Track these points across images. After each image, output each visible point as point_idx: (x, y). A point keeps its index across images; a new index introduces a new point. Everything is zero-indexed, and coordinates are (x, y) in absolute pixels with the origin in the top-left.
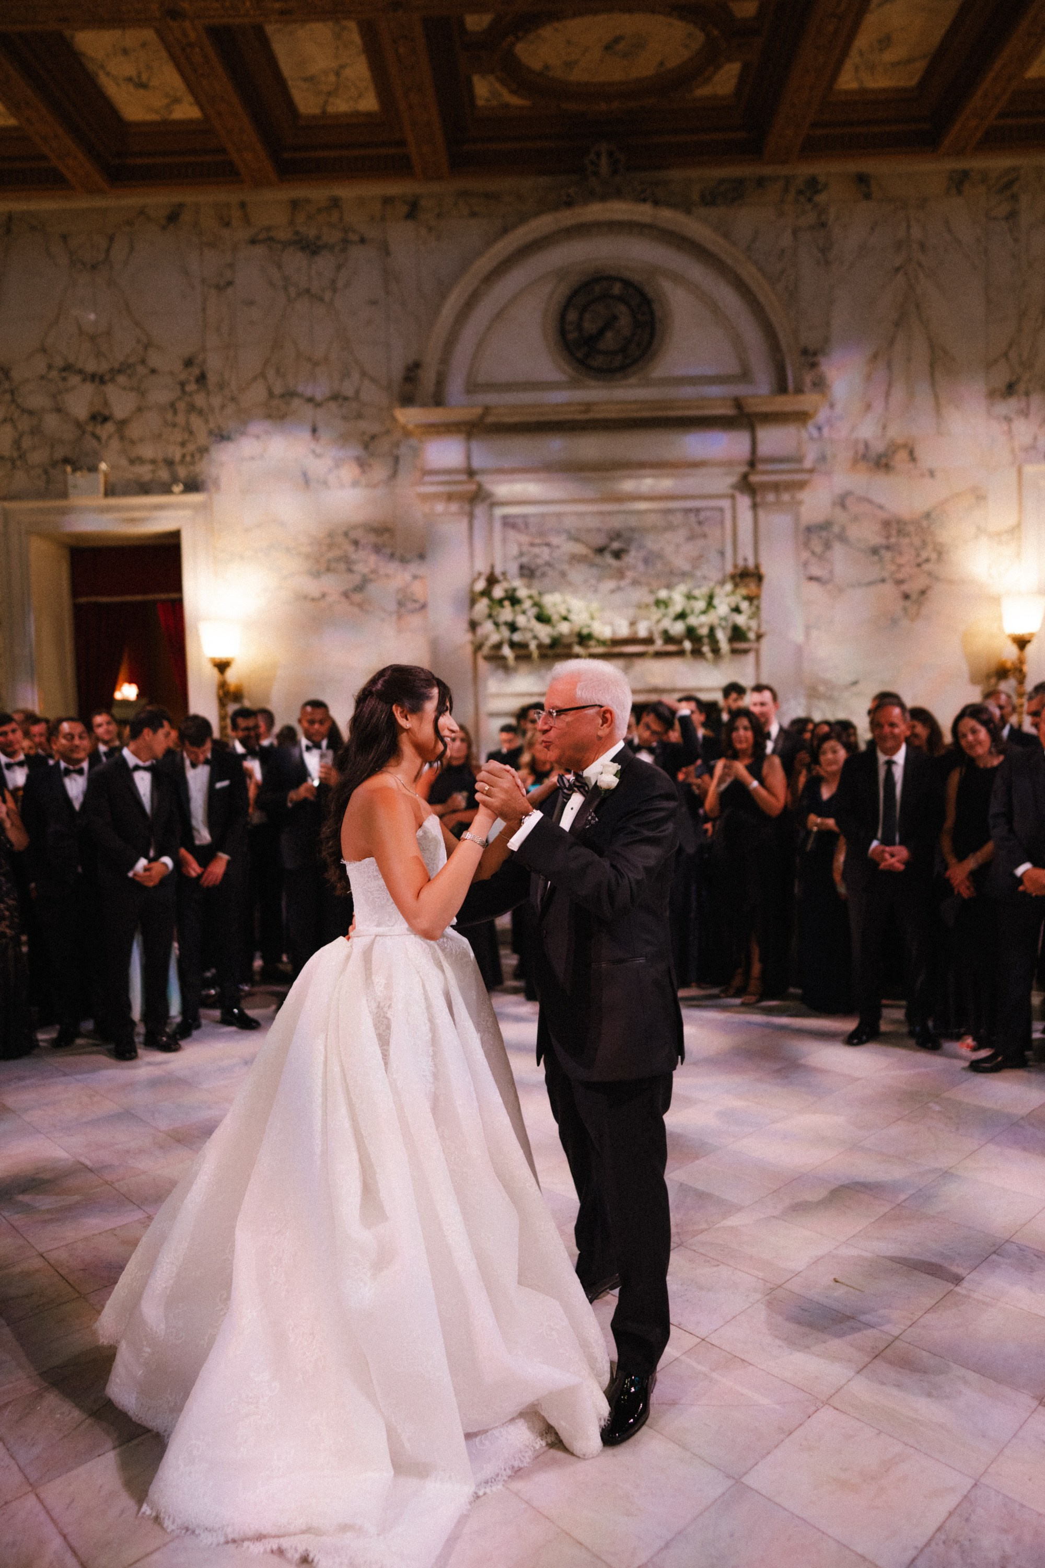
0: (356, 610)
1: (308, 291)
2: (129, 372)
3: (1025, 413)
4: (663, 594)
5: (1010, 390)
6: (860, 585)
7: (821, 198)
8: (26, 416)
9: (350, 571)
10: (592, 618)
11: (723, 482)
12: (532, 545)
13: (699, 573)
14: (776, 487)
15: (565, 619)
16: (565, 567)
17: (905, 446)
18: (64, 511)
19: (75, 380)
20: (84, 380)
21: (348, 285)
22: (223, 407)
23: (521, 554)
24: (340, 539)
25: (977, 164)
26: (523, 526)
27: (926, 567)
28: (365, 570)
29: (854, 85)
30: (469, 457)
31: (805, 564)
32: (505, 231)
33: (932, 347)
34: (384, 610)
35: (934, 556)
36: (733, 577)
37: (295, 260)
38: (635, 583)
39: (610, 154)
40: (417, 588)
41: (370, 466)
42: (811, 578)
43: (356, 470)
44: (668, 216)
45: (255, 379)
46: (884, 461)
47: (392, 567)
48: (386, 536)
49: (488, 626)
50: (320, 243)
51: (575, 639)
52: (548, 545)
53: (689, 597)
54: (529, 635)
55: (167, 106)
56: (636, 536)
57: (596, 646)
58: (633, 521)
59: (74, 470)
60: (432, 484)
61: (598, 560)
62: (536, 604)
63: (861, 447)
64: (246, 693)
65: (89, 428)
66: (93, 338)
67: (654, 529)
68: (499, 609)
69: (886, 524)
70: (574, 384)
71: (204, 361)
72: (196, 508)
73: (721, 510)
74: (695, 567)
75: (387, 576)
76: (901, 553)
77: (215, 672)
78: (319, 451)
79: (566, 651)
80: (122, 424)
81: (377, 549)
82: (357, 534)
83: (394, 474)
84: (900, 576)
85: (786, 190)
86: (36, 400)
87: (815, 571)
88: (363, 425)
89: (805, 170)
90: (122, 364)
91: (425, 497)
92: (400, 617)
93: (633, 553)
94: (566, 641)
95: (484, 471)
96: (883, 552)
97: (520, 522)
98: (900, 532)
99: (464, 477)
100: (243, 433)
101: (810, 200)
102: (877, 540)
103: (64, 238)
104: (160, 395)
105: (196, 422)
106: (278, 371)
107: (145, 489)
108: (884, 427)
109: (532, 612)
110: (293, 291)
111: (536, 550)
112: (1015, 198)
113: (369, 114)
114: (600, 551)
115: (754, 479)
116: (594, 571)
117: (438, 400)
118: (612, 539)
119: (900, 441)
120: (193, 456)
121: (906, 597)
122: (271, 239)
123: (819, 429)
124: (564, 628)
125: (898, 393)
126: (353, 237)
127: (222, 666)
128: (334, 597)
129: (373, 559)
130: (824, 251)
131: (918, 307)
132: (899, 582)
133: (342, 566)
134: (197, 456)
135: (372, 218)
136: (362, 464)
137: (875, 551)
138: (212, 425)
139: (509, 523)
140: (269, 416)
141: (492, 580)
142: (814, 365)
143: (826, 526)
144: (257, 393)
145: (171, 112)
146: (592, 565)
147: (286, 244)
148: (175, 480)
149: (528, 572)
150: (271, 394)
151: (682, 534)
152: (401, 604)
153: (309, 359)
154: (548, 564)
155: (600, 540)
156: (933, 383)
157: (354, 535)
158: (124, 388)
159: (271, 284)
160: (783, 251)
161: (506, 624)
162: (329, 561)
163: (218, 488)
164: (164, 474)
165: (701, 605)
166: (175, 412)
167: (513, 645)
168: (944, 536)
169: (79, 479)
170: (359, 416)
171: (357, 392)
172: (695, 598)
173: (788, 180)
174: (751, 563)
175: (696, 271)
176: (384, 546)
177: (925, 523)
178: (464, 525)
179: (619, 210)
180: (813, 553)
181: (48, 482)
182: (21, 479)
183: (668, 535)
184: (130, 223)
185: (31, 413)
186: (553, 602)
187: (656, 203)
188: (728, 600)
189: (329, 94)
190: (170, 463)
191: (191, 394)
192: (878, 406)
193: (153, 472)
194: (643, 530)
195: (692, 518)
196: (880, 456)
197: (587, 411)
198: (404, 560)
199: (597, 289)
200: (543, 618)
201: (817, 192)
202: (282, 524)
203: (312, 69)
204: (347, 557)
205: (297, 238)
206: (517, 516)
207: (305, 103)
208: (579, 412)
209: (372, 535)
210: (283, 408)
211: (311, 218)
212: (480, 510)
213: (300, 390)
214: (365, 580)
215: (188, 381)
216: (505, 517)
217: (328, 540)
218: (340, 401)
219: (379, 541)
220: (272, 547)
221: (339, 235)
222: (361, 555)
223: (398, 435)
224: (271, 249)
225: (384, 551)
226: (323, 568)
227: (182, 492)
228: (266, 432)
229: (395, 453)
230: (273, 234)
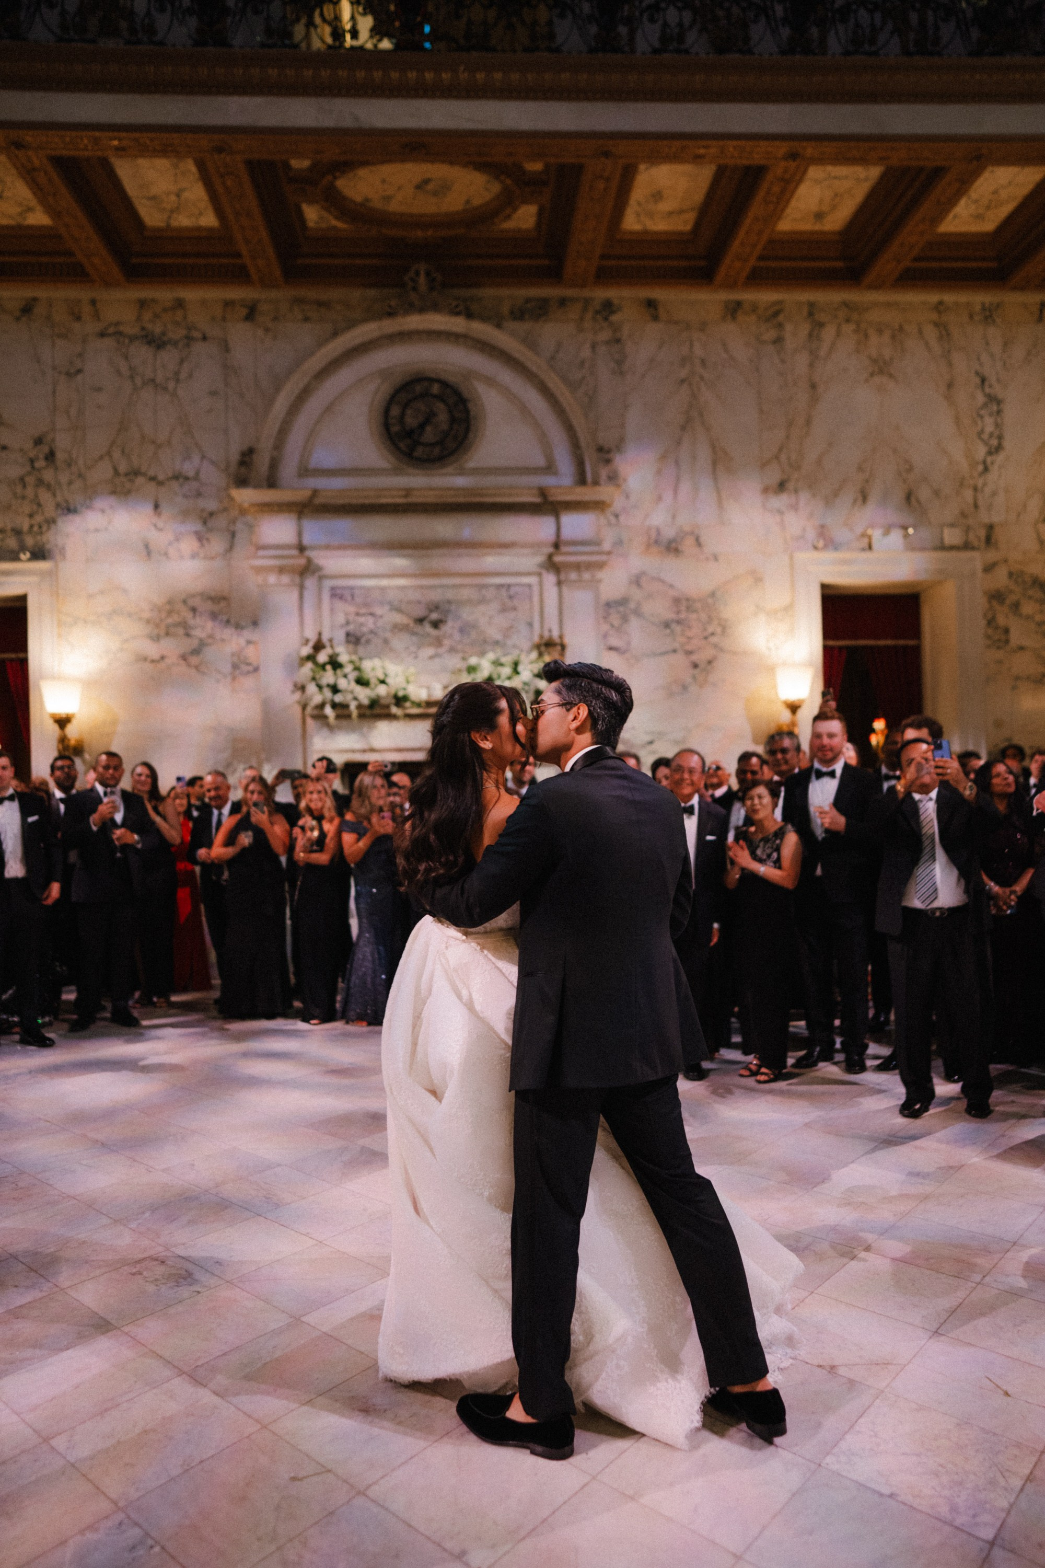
0: (193, 671)
1: (153, 380)
3: (795, 508)
4: (473, 661)
5: (781, 486)
6: (655, 655)
7: (614, 318)
9: (188, 635)
10: (408, 682)
11: (531, 561)
12: (358, 614)
13: (509, 643)
14: (578, 567)
15: (383, 682)
16: (388, 635)
17: (692, 533)
21: (190, 376)
22: (70, 483)
23: (348, 623)
24: (179, 606)
25: (748, 296)
26: (349, 598)
27: (713, 640)
28: (203, 635)
29: (637, 227)
30: (300, 534)
31: (605, 636)
32: (335, 334)
33: (713, 447)
34: (219, 672)
35: (719, 630)
36: (538, 647)
37: (141, 353)
38: (452, 650)
39: (428, 274)
40: (250, 652)
41: (208, 540)
42: (611, 648)
43: (195, 544)
44: (479, 328)
45: (101, 458)
46: (674, 545)
47: (228, 633)
48: (223, 604)
49: (312, 688)
50: (165, 338)
51: (393, 701)
52: (372, 614)
53: (497, 663)
54: (349, 697)
55: (20, 214)
56: (453, 607)
57: (412, 707)
58: (450, 595)
60: (264, 557)
61: (418, 629)
63: (653, 535)
64: (86, 747)
67: (469, 602)
68: (321, 673)
69: (677, 601)
70: (396, 471)
71: (53, 440)
72: (42, 574)
73: (529, 586)
74: (506, 636)
75: (223, 640)
76: (690, 627)
77: (56, 727)
78: (160, 525)
79: (386, 711)
81: (214, 616)
82: (196, 602)
83: (231, 548)
84: (688, 648)
85: (585, 309)
87: (614, 642)
88: (202, 503)
89: (601, 294)
91: (259, 570)
92: (234, 679)
93: (450, 623)
94: (383, 702)
95: (313, 548)
96: (674, 626)
97: (347, 593)
98: (688, 608)
99: (295, 552)
100: (89, 507)
101: (606, 319)
102: (670, 615)
104: (10, 470)
105: (44, 495)
106: (123, 452)
108: (674, 517)
109: (353, 676)
110: (138, 381)
111: (361, 619)
112: (780, 326)
113: (210, 229)
114: (420, 621)
115: (558, 559)
116: (414, 639)
117: (272, 483)
118: (431, 611)
119: (687, 528)
120: (40, 527)
121: (695, 666)
122: (120, 333)
123: (617, 516)
124: (382, 690)
125: (685, 487)
126: (196, 334)
127: (62, 722)
128: (172, 659)
129: (210, 625)
130: (620, 363)
131: (701, 415)
132: (689, 653)
133: (181, 631)
134: (44, 528)
135: (213, 319)
136: (200, 538)
137: (667, 625)
138: (59, 499)
139: (336, 594)
140: (113, 493)
141: (318, 647)
142: (608, 461)
143: (623, 601)
144: (103, 471)
145: (25, 219)
146: (414, 633)
147: (132, 339)
148: (23, 548)
149: (353, 639)
150: (116, 472)
151: (494, 606)
152: (235, 666)
153: (153, 442)
154: (372, 632)
155: (420, 612)
156: (715, 479)
157: (191, 602)
159: (118, 372)
160: (582, 363)
161: (328, 686)
162: (168, 627)
163: (64, 557)
164: (12, 543)
165: (507, 671)
166: (24, 486)
167: (334, 706)
168: (728, 612)
170: (199, 495)
171: (197, 473)
172: (502, 665)
173: (587, 302)
174: (555, 634)
175: (506, 376)
176: (221, 613)
177: (710, 601)
178: (295, 595)
179: (438, 321)
180: (612, 626)
183: (482, 608)
186: (372, 667)
187: (470, 316)
188: (530, 667)
189: (172, 211)
190: (18, 532)
191: (39, 470)
192: (668, 496)
193: (3, 540)
194: (460, 603)
195: (504, 592)
196: (670, 542)
197: (406, 496)
198: (238, 627)
199: (418, 388)
200: (362, 682)
201: (613, 312)
202: (125, 591)
203: (154, 191)
204: (185, 623)
205: (143, 333)
206: (344, 588)
207: (151, 217)
208: (400, 497)
209: (210, 602)
210: (128, 485)
211: (156, 316)
212: (310, 583)
213: (143, 469)
214: (202, 644)
215: (37, 458)
216: (333, 589)
217: (168, 607)
218: (181, 480)
219: (216, 608)
220: (114, 612)
221: (182, 332)
222: (198, 621)
223: (234, 513)
224: (118, 342)
225: (220, 617)
226: (162, 633)
227: (30, 560)
228: (111, 507)
229: (231, 528)
230: (121, 328)
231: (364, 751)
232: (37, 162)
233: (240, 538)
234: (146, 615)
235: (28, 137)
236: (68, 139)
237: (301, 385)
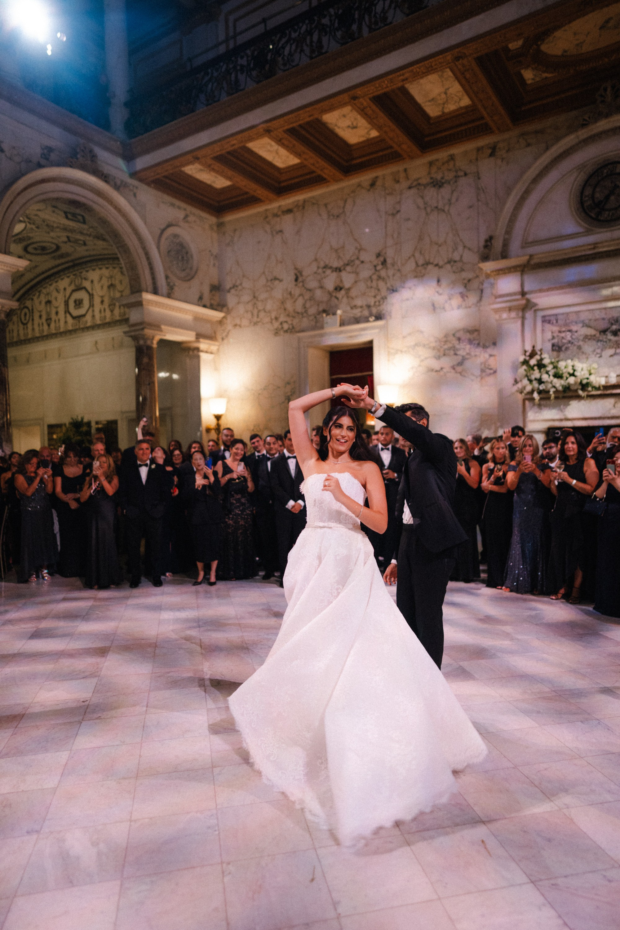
0: (459, 375)
1: (436, 208)
2: (352, 264)
8: (308, 292)
9: (456, 354)
10: (590, 374)
12: (560, 332)
15: (573, 375)
16: (581, 343)
18: (322, 335)
19: (328, 272)
20: (332, 271)
21: (457, 200)
22: (394, 275)
23: (553, 338)
24: (451, 338)
26: (555, 322)
28: (464, 354)
30: (522, 285)
32: (547, 149)
34: (474, 375)
37: (431, 193)
39: (613, 88)
40: (492, 362)
41: (467, 297)
43: (460, 299)
45: (409, 258)
47: (478, 351)
48: (476, 333)
49: (525, 381)
50: (443, 181)
51: (580, 387)
52: (570, 331)
54: (550, 386)
55: (366, 134)
57: (593, 390)
59: (327, 315)
60: (501, 302)
61: (603, 337)
62: (555, 367)
65: (334, 294)
66: (336, 251)
68: (532, 372)
70: (588, 232)
71: (385, 253)
72: (381, 328)
75: (476, 356)
78: (441, 292)
79: (574, 394)
80: (349, 289)
81: (470, 342)
82: (460, 334)
83: (481, 299)
86: (312, 284)
88: (464, 275)
90: (348, 261)
91: (496, 311)
92: (482, 378)
94: (573, 388)
95: (531, 292)
97: (552, 318)
99: (519, 297)
100: (403, 287)
103: (326, 205)
104: (365, 273)
105: (381, 284)
106: (421, 253)
107: (357, 321)
109: (552, 372)
110: (429, 210)
111: (563, 335)
113: (466, 107)
114: (604, 331)
116: (599, 344)
117: (504, 255)
118: (612, 324)
120: (379, 302)
122: (419, 184)
124: (572, 380)
126: (461, 174)
128: (447, 369)
129: (468, 346)
133: (452, 352)
134: (381, 303)
135: (471, 161)
136: (463, 296)
138: (389, 285)
139: (546, 320)
140: (416, 277)
141: (532, 355)
144: (411, 265)
145: (370, 135)
146: (599, 341)
147: (425, 186)
148: (371, 315)
149: (557, 348)
150: (417, 265)
152: (483, 371)
153: (437, 244)
154: (569, 342)
155: (603, 325)
157: (458, 335)
158: (349, 273)
159: (418, 207)
161: (536, 379)
162: (445, 350)
163: (391, 316)
164: (366, 313)
166: (372, 281)
167: (540, 392)
169: (328, 319)
170: (462, 270)
171: (461, 256)
176: (474, 340)
178: (519, 323)
181: (316, 322)
182: (305, 322)
184: (353, 192)
185: (310, 290)
186: (565, 365)
189: (444, 104)
190: (369, 306)
191: (379, 271)
193: (361, 312)
198: (485, 347)
199: (606, 171)
200: (558, 376)
202: (422, 332)
203: (431, 96)
204: (454, 347)
205: (432, 181)
206: (550, 316)
207: (433, 111)
208: (590, 249)
209: (468, 334)
210: (423, 271)
211: (439, 169)
212: (529, 315)
213: (431, 261)
214: (464, 359)
215: (378, 265)
216: (544, 317)
217: (444, 339)
218: (452, 263)
219: (471, 337)
220: (416, 345)
221: (453, 174)
222: (462, 345)
223: (482, 278)
224: (418, 189)
225: (474, 342)
226: (442, 354)
227: (374, 321)
228: (415, 285)
229: (481, 287)
230: (420, 181)
231: (561, 420)
232: (365, 104)
233: (487, 292)
234: (433, 344)
235: (359, 92)
236: (377, 86)
237: (524, 189)
